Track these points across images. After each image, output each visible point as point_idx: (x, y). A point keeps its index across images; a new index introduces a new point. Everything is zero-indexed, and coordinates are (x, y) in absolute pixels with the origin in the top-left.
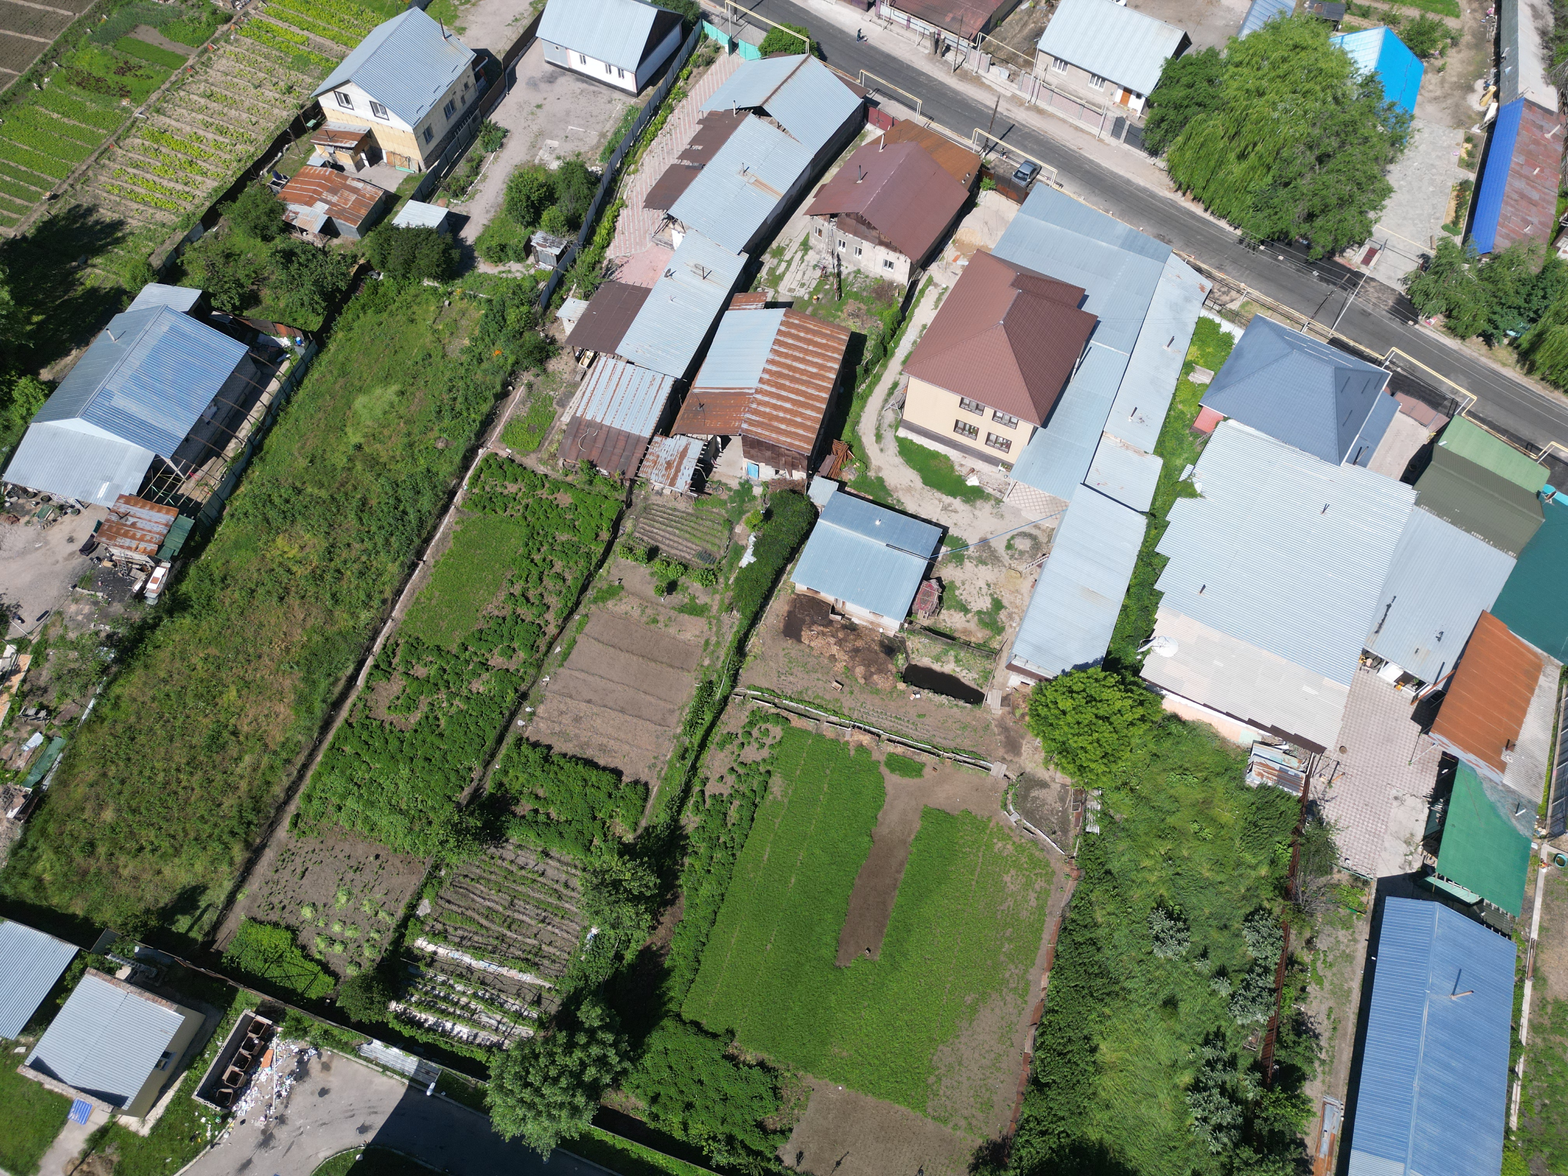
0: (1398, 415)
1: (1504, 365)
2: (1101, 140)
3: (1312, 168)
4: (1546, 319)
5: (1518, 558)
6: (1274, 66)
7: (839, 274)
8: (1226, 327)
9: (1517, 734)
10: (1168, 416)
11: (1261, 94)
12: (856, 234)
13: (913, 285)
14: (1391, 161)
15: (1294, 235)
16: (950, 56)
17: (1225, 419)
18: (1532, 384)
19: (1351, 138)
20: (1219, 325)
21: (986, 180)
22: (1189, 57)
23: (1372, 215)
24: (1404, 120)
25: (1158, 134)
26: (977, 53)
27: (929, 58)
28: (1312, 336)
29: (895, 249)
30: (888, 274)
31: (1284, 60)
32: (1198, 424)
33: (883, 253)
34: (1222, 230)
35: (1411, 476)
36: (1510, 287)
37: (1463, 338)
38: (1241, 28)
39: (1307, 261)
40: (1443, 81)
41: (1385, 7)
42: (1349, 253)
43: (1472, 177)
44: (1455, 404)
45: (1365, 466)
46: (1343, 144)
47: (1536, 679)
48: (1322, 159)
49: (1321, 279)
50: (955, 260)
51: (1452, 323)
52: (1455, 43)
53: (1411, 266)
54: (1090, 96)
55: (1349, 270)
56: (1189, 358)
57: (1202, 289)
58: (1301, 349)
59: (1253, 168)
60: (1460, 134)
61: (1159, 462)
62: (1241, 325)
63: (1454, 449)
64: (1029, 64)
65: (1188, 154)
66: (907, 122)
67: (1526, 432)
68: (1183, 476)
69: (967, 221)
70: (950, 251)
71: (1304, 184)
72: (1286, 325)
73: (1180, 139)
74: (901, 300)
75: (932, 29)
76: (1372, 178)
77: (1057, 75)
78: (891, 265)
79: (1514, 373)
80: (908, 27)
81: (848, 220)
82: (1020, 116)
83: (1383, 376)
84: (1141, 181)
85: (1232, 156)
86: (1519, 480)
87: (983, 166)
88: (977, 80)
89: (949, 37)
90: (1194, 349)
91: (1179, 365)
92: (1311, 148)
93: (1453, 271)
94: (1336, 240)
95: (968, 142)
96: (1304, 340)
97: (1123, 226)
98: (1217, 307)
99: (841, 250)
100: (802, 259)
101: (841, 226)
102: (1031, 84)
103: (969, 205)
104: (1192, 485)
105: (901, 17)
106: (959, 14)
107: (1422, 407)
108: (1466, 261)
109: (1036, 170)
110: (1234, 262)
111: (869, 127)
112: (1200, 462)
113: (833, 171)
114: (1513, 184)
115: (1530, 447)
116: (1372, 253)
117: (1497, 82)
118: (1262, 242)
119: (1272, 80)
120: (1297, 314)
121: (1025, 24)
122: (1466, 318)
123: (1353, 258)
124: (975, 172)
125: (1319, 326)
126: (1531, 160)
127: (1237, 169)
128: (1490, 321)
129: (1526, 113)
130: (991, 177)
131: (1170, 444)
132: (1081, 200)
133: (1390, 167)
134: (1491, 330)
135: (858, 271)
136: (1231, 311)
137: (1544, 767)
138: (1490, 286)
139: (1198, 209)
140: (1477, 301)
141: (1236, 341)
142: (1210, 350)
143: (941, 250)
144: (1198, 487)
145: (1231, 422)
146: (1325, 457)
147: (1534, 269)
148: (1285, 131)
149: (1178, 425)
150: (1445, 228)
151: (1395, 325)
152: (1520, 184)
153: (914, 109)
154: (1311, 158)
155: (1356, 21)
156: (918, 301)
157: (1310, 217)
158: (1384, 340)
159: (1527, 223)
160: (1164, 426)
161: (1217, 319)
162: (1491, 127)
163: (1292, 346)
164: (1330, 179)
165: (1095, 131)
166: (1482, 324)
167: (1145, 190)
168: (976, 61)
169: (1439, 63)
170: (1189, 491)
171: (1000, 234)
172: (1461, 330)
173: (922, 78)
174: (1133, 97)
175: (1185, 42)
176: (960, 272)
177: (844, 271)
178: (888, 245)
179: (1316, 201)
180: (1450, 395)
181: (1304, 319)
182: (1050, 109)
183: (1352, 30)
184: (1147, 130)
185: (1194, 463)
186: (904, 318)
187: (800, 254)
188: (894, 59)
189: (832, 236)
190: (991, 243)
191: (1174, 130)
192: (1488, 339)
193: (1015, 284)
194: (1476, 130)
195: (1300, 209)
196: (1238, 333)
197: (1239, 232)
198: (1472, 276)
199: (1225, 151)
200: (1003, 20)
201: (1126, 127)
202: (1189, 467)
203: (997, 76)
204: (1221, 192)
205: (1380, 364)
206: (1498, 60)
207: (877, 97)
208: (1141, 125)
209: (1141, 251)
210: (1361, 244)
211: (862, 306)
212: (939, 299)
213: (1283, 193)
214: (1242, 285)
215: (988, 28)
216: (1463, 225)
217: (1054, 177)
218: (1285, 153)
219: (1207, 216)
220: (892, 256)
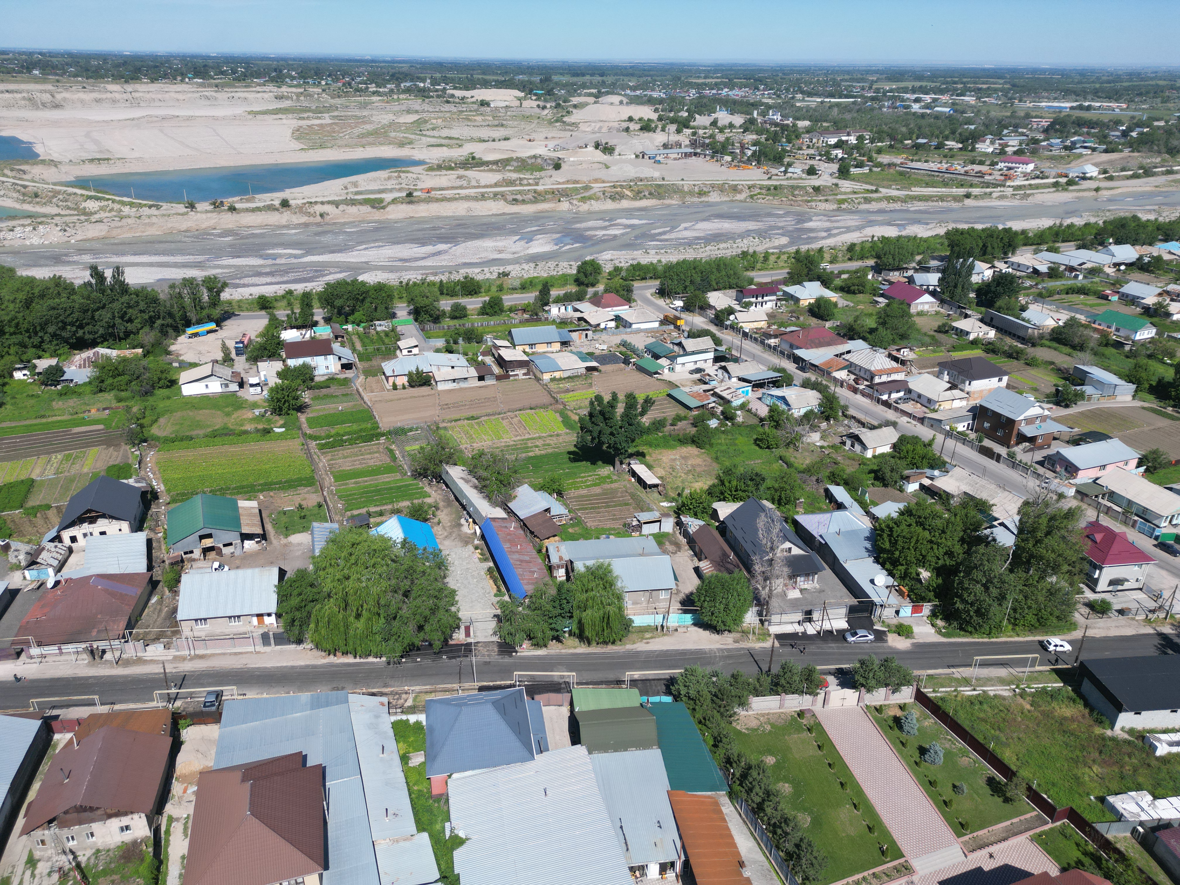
0: (544, 708)
1: (575, 648)
2: (258, 653)
3: (404, 602)
4: (576, 613)
5: (660, 747)
6: (347, 560)
7: (78, 866)
8: (412, 718)
9: (738, 853)
10: (412, 800)
11: (348, 578)
12: (80, 823)
13: (157, 832)
14: (445, 577)
15: (418, 643)
16: (108, 656)
17: (450, 776)
18: (594, 649)
19: (414, 576)
20: (408, 720)
21: (182, 722)
22: (289, 579)
23: (453, 609)
24: (437, 554)
25: (296, 630)
26: (131, 644)
27: (89, 665)
28: (467, 693)
29: (125, 814)
30: (128, 837)
31: (351, 555)
32: (435, 791)
33: (115, 823)
34: (372, 663)
35: (575, 739)
36: (549, 607)
37: (545, 646)
38: (313, 550)
39: (435, 653)
40: (444, 528)
41: (390, 507)
42: (455, 636)
43: (491, 564)
44: (568, 683)
45: (547, 750)
46: (412, 582)
47: (721, 812)
48: (406, 594)
49: (450, 658)
50: (185, 791)
51: (534, 641)
52: (437, 508)
53: (493, 624)
54: (235, 630)
55: (462, 645)
56: (402, 752)
57: (382, 704)
58: (465, 704)
59: (369, 619)
60: (471, 548)
61: (425, 835)
62: (421, 712)
63: (585, 709)
64: (177, 633)
65: (323, 632)
66: (92, 716)
67: (611, 676)
68: (448, 834)
69: (181, 758)
70: (176, 788)
71: (405, 612)
72: (447, 696)
73: (312, 626)
74: (151, 850)
75: (83, 645)
76: (440, 590)
77: (201, 630)
78: (127, 828)
79: (582, 649)
80: (61, 653)
81: (68, 816)
82: (187, 667)
83: (520, 691)
84: (302, 663)
85: (352, 619)
86: (628, 704)
87: (173, 714)
88: (140, 661)
89: (102, 645)
90: (401, 745)
91: (397, 761)
92: (396, 592)
93: (516, 614)
94: (443, 633)
95: (154, 704)
96: (464, 698)
97: (305, 696)
98: (399, 710)
99: (71, 844)
100: (33, 875)
101: (64, 824)
102: (185, 644)
103: (176, 746)
104: (457, 836)
105: (53, 649)
106: (102, 627)
107: (553, 696)
108: (518, 606)
109: (219, 695)
110: (392, 677)
111: (57, 737)
112: (452, 816)
113: (36, 786)
114: (512, 559)
115: (619, 683)
116: (467, 629)
117: (470, 517)
118: (402, 657)
119: (350, 568)
120: (449, 686)
121: (160, 611)
122: (539, 635)
123: (459, 637)
124: (169, 721)
125: (467, 685)
126: (513, 543)
127: (360, 624)
128: (552, 629)
129: (493, 523)
130: (185, 717)
131: (425, 819)
132: (265, 695)
133: (446, 580)
134: (556, 634)
135: (98, 851)
136: (409, 707)
137: (766, 863)
138: (539, 612)
139: (350, 659)
140: (538, 623)
141: (424, 723)
142: (412, 739)
143: (169, 791)
144: (462, 834)
145: (455, 776)
146: (523, 760)
147: (553, 591)
148: (375, 590)
149: (422, 801)
150: (496, 595)
151: (507, 660)
152: (516, 556)
153: (95, 704)
154: (399, 597)
155: (378, 519)
156: (167, 841)
157: (421, 628)
158: (507, 672)
159: (533, 572)
160: (413, 808)
161: (404, 717)
162: (483, 537)
163: (460, 705)
164: (418, 602)
165: (251, 649)
166: (551, 633)
167: (307, 666)
168: (131, 649)
169: (436, 520)
170: (458, 842)
171: (213, 752)
172: (541, 643)
173: (90, 681)
174: (266, 618)
175: (282, 573)
176: (193, 798)
177: (83, 860)
178: (118, 814)
179: (418, 617)
180: (562, 681)
181: (456, 686)
182: (208, 652)
183: (379, 524)
184: (286, 631)
185: (449, 819)
186: (161, 862)
187: (28, 873)
188: (58, 680)
189: (57, 839)
190: (210, 763)
191: (305, 623)
192: (558, 639)
193: (244, 780)
194: (476, 542)
195: (412, 627)
196: (422, 718)
197: (384, 659)
198: (527, 612)
199: (345, 618)
200: (141, 615)
201: (271, 636)
202: (447, 825)
203: (156, 651)
204: (358, 642)
205: (514, 686)
206: (464, 507)
207: (55, 712)
208: (281, 630)
209: (327, 704)
210: (458, 627)
211: (115, 877)
212: (185, 829)
213: (396, 623)
214: (406, 688)
215: (130, 625)
216: (503, 589)
217: (235, 692)
218: (382, 602)
219: (358, 660)
220: (125, 821)
